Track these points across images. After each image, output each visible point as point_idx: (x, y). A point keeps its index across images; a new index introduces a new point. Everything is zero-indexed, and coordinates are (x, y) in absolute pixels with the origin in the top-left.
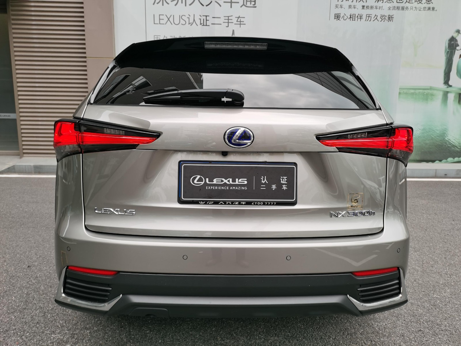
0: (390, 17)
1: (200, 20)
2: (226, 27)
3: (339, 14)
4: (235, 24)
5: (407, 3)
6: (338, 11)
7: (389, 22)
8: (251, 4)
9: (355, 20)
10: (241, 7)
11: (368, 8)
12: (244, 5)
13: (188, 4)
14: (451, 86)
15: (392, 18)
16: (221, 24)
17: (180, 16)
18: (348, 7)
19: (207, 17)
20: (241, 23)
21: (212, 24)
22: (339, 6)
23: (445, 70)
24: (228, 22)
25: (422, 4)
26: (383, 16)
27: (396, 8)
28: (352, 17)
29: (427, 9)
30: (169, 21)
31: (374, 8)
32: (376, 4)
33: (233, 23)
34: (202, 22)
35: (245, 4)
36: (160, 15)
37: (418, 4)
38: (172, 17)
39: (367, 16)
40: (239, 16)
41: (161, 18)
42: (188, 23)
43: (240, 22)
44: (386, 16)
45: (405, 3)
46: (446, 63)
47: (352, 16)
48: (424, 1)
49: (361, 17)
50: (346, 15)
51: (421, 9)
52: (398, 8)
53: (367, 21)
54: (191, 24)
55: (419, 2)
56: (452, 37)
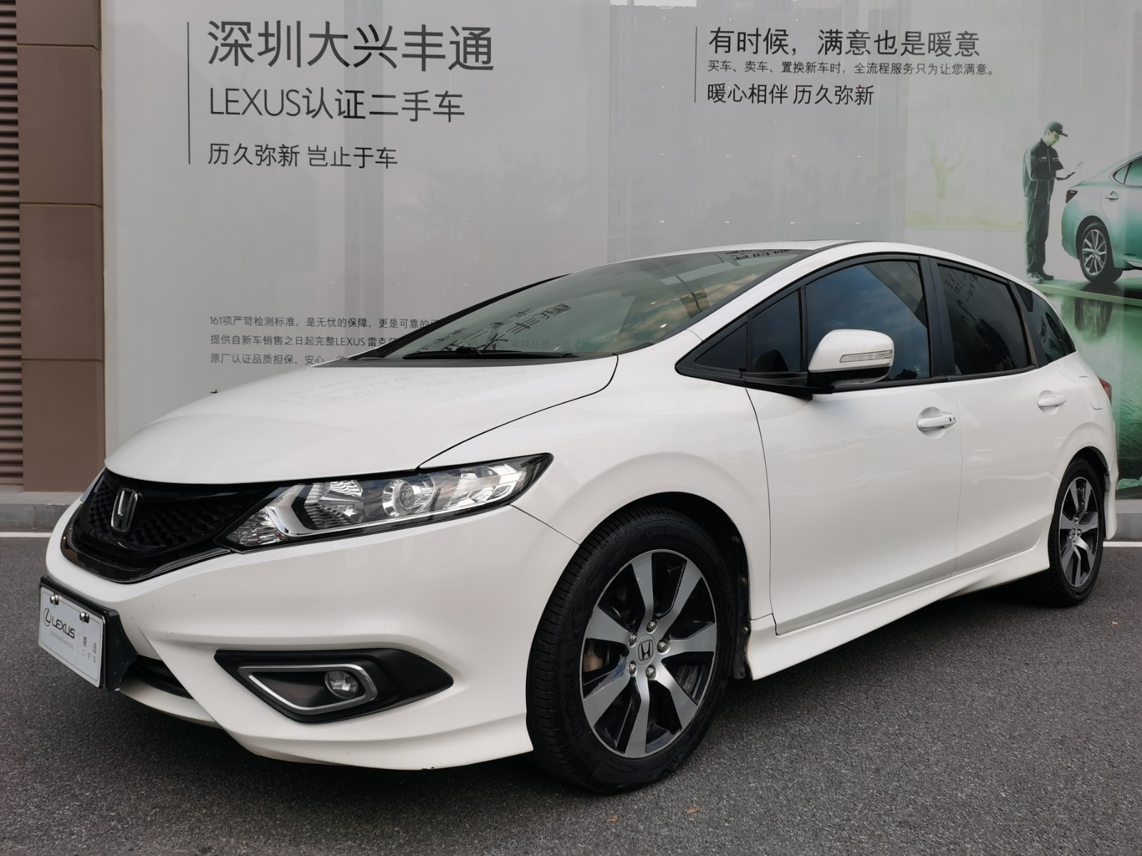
0: (862, 92)
1: (338, 102)
2: (412, 120)
3: (722, 86)
5: (907, 52)
6: (717, 77)
7: (859, 104)
8: (477, 60)
9: (765, 101)
10: (451, 68)
11: (800, 69)
12: (458, 62)
13: (304, 61)
14: (1050, 278)
15: (869, 94)
16: (396, 114)
17: (282, 91)
18: (745, 66)
19: (358, 94)
20: (453, 110)
21: (371, 113)
22: (720, 65)
23: (1029, 234)
24: (416, 109)
25: (950, 56)
26: (843, 89)
27: (878, 68)
28: (756, 93)
29: (963, 70)
30: (252, 105)
31: (818, 67)
32: (822, 57)
33: (429, 109)
34: (344, 108)
35: (462, 60)
36: (227, 90)
37: (937, 56)
38: (262, 94)
39: (801, 89)
40: (447, 92)
41: (229, 99)
42: (306, 111)
43: (450, 106)
44: (852, 90)
45: (902, 54)
46: (1029, 215)
48: (955, 47)
49: (781, 93)
50: (739, 89)
51: (947, 68)
52: (883, 68)
53: (800, 102)
54: (315, 113)
55: (939, 52)
56: (1042, 142)
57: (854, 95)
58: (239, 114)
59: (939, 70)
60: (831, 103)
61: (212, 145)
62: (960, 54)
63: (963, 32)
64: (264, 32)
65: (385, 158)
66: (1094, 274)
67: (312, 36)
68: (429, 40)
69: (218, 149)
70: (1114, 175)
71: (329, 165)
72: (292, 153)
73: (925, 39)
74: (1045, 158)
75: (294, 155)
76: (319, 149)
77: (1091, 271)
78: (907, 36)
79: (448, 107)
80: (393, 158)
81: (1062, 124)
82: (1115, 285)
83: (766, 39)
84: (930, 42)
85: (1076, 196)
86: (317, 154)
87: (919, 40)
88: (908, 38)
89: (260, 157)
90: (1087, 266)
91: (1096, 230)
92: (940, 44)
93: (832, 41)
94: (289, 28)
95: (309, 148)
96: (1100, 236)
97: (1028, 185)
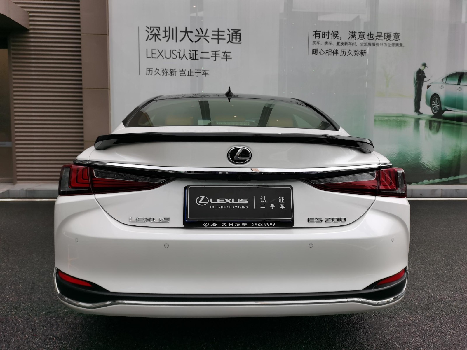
0: (363, 52)
1: (189, 55)
2: (214, 60)
4: (222, 58)
5: (377, 39)
6: (315, 47)
7: (361, 56)
8: (236, 40)
9: (331, 55)
10: (227, 43)
11: (342, 44)
12: (230, 41)
13: (178, 40)
14: (421, 114)
15: (365, 53)
16: (209, 58)
17: (171, 51)
18: (325, 43)
19: (196, 52)
20: (228, 57)
21: (201, 58)
22: (317, 43)
23: (415, 99)
24: (216, 57)
25: (391, 40)
26: (356, 51)
27: (368, 44)
28: (328, 52)
29: (395, 45)
30: (161, 55)
31: (348, 44)
32: (350, 41)
33: (220, 57)
34: (192, 56)
36: (152, 50)
38: (164, 51)
39: (342, 51)
40: (226, 51)
41: (153, 53)
42: (179, 57)
44: (359, 51)
45: (375, 40)
46: (415, 93)
48: (392, 38)
49: (336, 52)
50: (322, 50)
51: (390, 45)
52: (370, 44)
53: (342, 55)
54: (181, 58)
55: (388, 39)
56: (420, 69)
57: (360, 53)
58: (156, 58)
59: (387, 45)
60: (352, 55)
61: (147, 69)
62: (394, 40)
63: (395, 33)
64: (164, 30)
65: (206, 73)
66: (435, 112)
67: (181, 32)
68: (220, 33)
69: (149, 70)
70: (442, 80)
71: (186, 76)
72: (174, 71)
73: (383, 35)
74: (421, 74)
75: (175, 72)
76: (184, 70)
77: (435, 111)
78: (377, 34)
79: (226, 56)
80: (208, 73)
81: (426, 64)
82: (442, 116)
83: (332, 34)
84: (385, 36)
85: (430, 87)
86: (182, 71)
87: (381, 35)
88: (378, 35)
89: (163, 73)
90: (433, 110)
91: (437, 98)
92: (388, 37)
93: (353, 35)
94: (173, 29)
95: (180, 70)
96: (438, 100)
97: (415, 83)
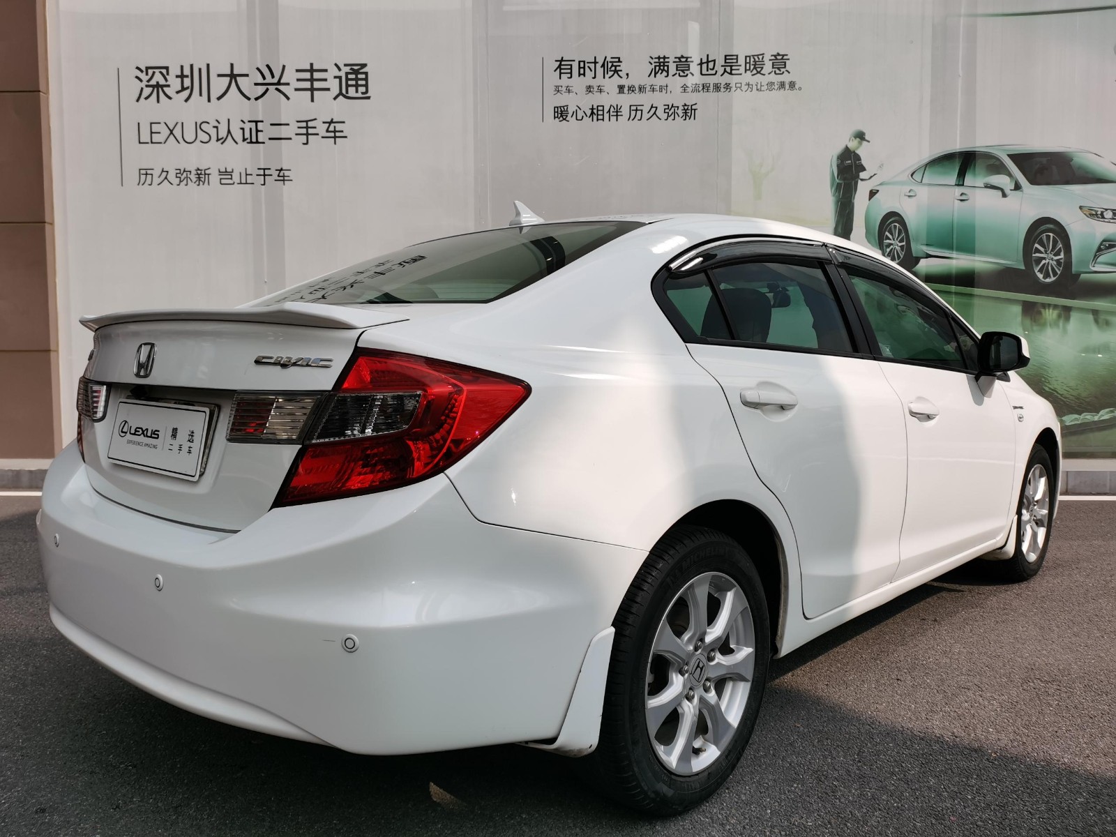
0: (687, 109)
1: (242, 131)
2: (304, 144)
3: (566, 108)
4: (323, 137)
5: (726, 73)
6: (561, 100)
7: (685, 120)
8: (357, 91)
9: (603, 120)
10: (335, 99)
11: (633, 91)
12: (340, 93)
13: (213, 97)
15: (693, 111)
16: (290, 139)
17: (196, 123)
18: (585, 89)
19: (259, 124)
20: (337, 134)
21: (270, 139)
22: (564, 89)
23: (836, 229)
24: (307, 134)
25: (764, 75)
26: (670, 107)
27: (702, 88)
28: (595, 113)
29: (776, 87)
30: (172, 135)
31: (648, 89)
32: (652, 80)
33: (317, 134)
34: (247, 135)
35: (344, 92)
36: (151, 123)
37: (753, 75)
38: (179, 126)
39: (634, 108)
40: (332, 119)
41: (153, 131)
42: (216, 139)
43: (335, 131)
44: (678, 107)
45: (722, 75)
46: (836, 213)
47: (595, 111)
48: (768, 67)
49: (617, 112)
50: (580, 110)
51: (761, 86)
52: (705, 87)
53: (633, 120)
54: (222, 140)
55: (755, 72)
56: (847, 147)
57: (680, 112)
58: (161, 143)
59: (754, 85)
60: (660, 119)
61: (139, 170)
62: (773, 73)
63: (775, 54)
64: (180, 74)
65: (282, 177)
67: (219, 75)
68: (316, 75)
69: (145, 173)
70: (912, 175)
71: (236, 184)
72: (205, 174)
73: (741, 61)
74: (850, 162)
75: (207, 176)
76: (228, 171)
78: (726, 59)
80: (289, 176)
81: (865, 131)
83: (603, 66)
84: (746, 63)
85: (877, 196)
86: (226, 174)
87: (737, 62)
88: (727, 61)
89: (178, 179)
91: (896, 224)
92: (755, 65)
93: (661, 65)
94: (200, 70)
95: (219, 170)
96: (899, 229)
97: (835, 186)
